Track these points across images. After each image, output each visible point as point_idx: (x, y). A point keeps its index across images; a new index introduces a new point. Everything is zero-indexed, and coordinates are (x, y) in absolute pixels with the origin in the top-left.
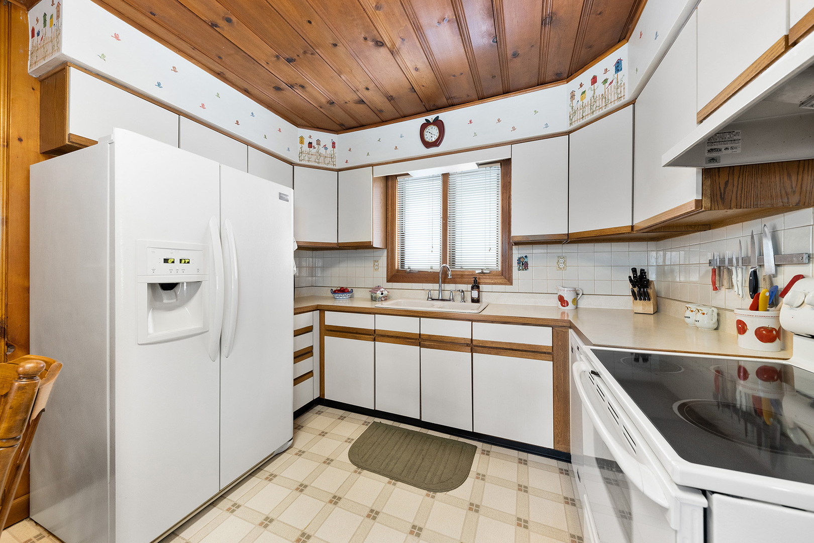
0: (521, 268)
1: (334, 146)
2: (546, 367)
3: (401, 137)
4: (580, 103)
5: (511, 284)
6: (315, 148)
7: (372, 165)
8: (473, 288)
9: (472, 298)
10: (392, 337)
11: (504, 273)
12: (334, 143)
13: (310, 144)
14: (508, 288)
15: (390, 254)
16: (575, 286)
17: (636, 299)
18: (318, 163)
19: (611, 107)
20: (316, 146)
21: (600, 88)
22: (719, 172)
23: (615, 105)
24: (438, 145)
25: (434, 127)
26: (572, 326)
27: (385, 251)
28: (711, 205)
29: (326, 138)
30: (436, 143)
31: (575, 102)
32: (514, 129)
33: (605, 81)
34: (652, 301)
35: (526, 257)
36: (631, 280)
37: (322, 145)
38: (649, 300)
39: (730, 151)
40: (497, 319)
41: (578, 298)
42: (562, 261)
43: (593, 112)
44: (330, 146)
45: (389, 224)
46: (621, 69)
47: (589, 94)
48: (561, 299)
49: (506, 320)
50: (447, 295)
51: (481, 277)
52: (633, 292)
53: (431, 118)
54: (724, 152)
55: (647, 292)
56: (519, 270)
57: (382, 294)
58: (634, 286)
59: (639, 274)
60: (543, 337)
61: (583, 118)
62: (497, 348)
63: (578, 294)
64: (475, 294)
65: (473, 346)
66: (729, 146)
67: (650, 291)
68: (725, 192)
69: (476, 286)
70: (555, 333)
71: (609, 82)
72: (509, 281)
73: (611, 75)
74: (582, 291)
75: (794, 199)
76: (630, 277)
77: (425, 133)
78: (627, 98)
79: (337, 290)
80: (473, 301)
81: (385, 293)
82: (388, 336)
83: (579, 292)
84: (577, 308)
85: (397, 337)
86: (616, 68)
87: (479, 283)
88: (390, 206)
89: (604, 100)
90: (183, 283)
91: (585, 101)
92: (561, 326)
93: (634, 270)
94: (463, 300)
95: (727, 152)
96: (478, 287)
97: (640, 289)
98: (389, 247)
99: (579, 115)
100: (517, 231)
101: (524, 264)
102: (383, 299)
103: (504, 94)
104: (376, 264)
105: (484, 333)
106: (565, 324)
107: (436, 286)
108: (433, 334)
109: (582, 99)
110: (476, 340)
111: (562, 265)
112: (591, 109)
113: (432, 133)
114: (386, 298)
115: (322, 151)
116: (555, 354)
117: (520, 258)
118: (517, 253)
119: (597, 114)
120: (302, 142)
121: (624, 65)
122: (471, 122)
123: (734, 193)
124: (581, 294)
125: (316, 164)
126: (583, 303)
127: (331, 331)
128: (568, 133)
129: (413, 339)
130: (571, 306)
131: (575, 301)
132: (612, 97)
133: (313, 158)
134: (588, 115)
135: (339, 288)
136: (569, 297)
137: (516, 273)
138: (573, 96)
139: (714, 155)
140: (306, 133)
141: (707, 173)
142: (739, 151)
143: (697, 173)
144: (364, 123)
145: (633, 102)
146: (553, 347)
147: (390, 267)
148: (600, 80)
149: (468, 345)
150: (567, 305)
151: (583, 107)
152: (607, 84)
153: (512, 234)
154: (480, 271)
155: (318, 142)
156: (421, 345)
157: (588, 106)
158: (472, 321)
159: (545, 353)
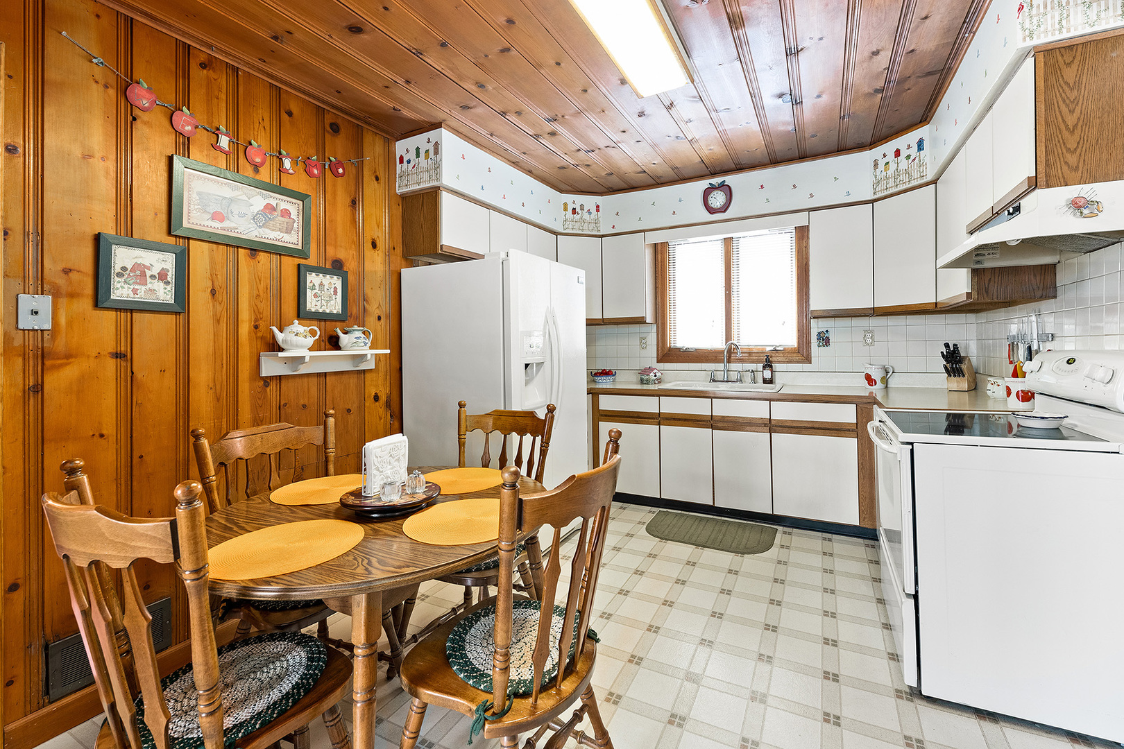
0: (821, 344)
1: (598, 211)
2: (850, 445)
3: (680, 201)
4: (884, 173)
5: (810, 362)
6: (578, 214)
7: (644, 231)
8: (764, 368)
9: (763, 378)
10: (679, 420)
11: (801, 349)
12: (598, 207)
13: (574, 209)
14: (806, 367)
15: (660, 330)
16: (884, 364)
17: (950, 376)
18: (582, 230)
19: (913, 183)
20: (580, 212)
21: (904, 164)
22: (984, 271)
23: (917, 183)
24: (725, 211)
25: (719, 192)
26: (876, 402)
27: (655, 327)
28: (978, 297)
29: (589, 201)
30: (724, 209)
31: (878, 171)
32: (812, 196)
33: (908, 157)
34: (966, 377)
35: (827, 331)
36: (943, 355)
37: (586, 210)
38: (964, 376)
39: (991, 256)
40: (797, 398)
41: (888, 377)
42: (869, 335)
43: (897, 186)
44: (593, 210)
45: (659, 295)
46: (923, 149)
47: (893, 167)
48: (869, 379)
49: (807, 398)
50: (734, 376)
51: (773, 355)
52: (946, 367)
53: (716, 181)
54: (987, 256)
55: (961, 369)
56: (819, 346)
57: (655, 376)
58: (948, 362)
59: (952, 349)
60: (847, 414)
61: (887, 189)
62: (797, 427)
63: (887, 373)
64: (767, 374)
65: (772, 426)
66: (991, 252)
67: (964, 367)
68: (988, 286)
69: (768, 365)
70: (859, 410)
71: (912, 158)
72: (808, 360)
73: (913, 151)
74: (893, 368)
75: (1039, 294)
76: (942, 352)
77: (710, 198)
78: (929, 178)
79: (598, 373)
80: (765, 381)
81: (659, 374)
82: (674, 419)
83: (889, 370)
84: (887, 387)
85: (685, 420)
86: (919, 146)
87: (771, 362)
88: (660, 273)
89: (907, 175)
90: (533, 364)
91: (889, 173)
92: (866, 403)
93: (947, 345)
94: (755, 381)
95: (989, 256)
96: (771, 367)
97: (952, 365)
98: (660, 321)
99: (882, 185)
100: (816, 304)
101: (824, 340)
102: (656, 382)
103: (800, 158)
104: (643, 341)
105: (783, 412)
106: (869, 401)
107: (721, 366)
108: (727, 415)
109: (885, 170)
110: (775, 420)
111: (869, 341)
112: (895, 182)
113: (718, 199)
114: (660, 381)
115: (586, 216)
116: (860, 432)
117: (819, 333)
118: (816, 327)
119: (901, 188)
120: (566, 209)
121: (926, 144)
122: (762, 187)
123: (996, 287)
124: (891, 372)
125: (580, 232)
126: (894, 382)
127: (606, 416)
128: (872, 202)
129: (704, 421)
130: (879, 385)
131: (885, 381)
132: (916, 175)
133: (577, 225)
134: (892, 187)
135: (601, 371)
136: (877, 375)
137: (815, 349)
138: (876, 165)
139: (979, 258)
140: (569, 198)
141: (975, 272)
142: (998, 256)
143: (968, 272)
144: (635, 185)
145: (934, 182)
146: (857, 424)
147: (660, 344)
148: (903, 154)
149: (765, 425)
150: (875, 384)
151: (887, 178)
152: (910, 160)
153: (812, 308)
154: (772, 348)
155: (582, 207)
156: (713, 428)
157: (891, 178)
158: (770, 400)
159: (849, 430)
